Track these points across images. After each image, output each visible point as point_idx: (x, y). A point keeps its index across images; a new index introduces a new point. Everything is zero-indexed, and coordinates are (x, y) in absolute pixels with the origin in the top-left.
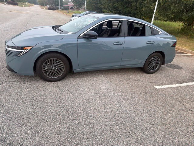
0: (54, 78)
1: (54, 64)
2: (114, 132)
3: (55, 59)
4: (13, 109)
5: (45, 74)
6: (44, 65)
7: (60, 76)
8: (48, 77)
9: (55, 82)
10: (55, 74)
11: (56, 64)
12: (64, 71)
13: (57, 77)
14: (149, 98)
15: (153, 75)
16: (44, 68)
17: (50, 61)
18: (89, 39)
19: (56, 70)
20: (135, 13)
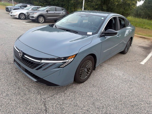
1: (87, 65)
5: (80, 77)
6: (81, 69)
7: (88, 75)
8: (82, 79)
12: (91, 69)
18: (105, 37)
19: (87, 71)
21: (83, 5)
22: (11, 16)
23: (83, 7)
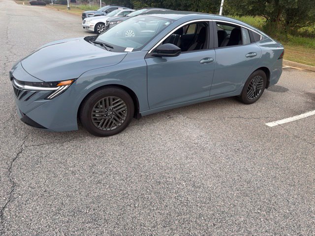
0: (110, 130)
1: (110, 105)
2: (247, 207)
3: (111, 97)
4: (68, 196)
5: (96, 125)
6: (94, 109)
7: (120, 124)
8: (101, 128)
9: (114, 137)
10: (112, 122)
11: (113, 106)
12: (126, 116)
13: (115, 127)
14: (268, 144)
15: (254, 105)
16: (94, 115)
17: (103, 103)
18: (163, 58)
19: (113, 116)
20: (187, 4)
21: (222, 4)
22: (84, 27)
23: (221, 8)
